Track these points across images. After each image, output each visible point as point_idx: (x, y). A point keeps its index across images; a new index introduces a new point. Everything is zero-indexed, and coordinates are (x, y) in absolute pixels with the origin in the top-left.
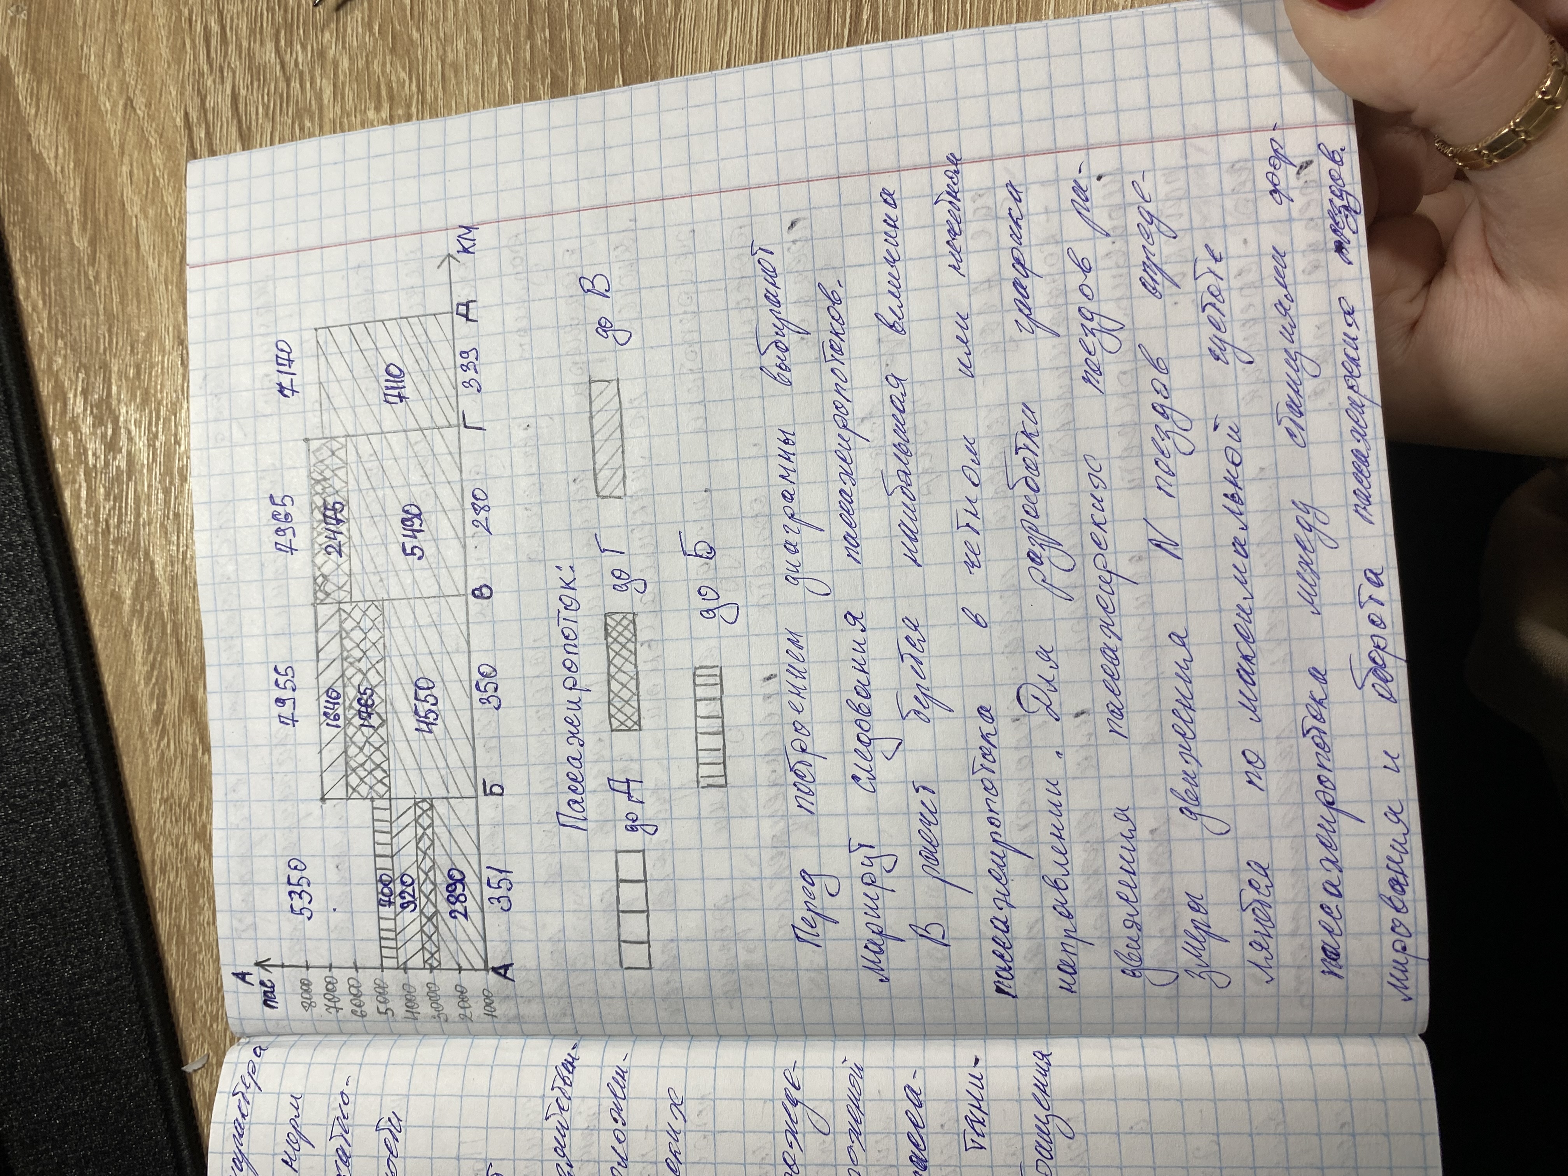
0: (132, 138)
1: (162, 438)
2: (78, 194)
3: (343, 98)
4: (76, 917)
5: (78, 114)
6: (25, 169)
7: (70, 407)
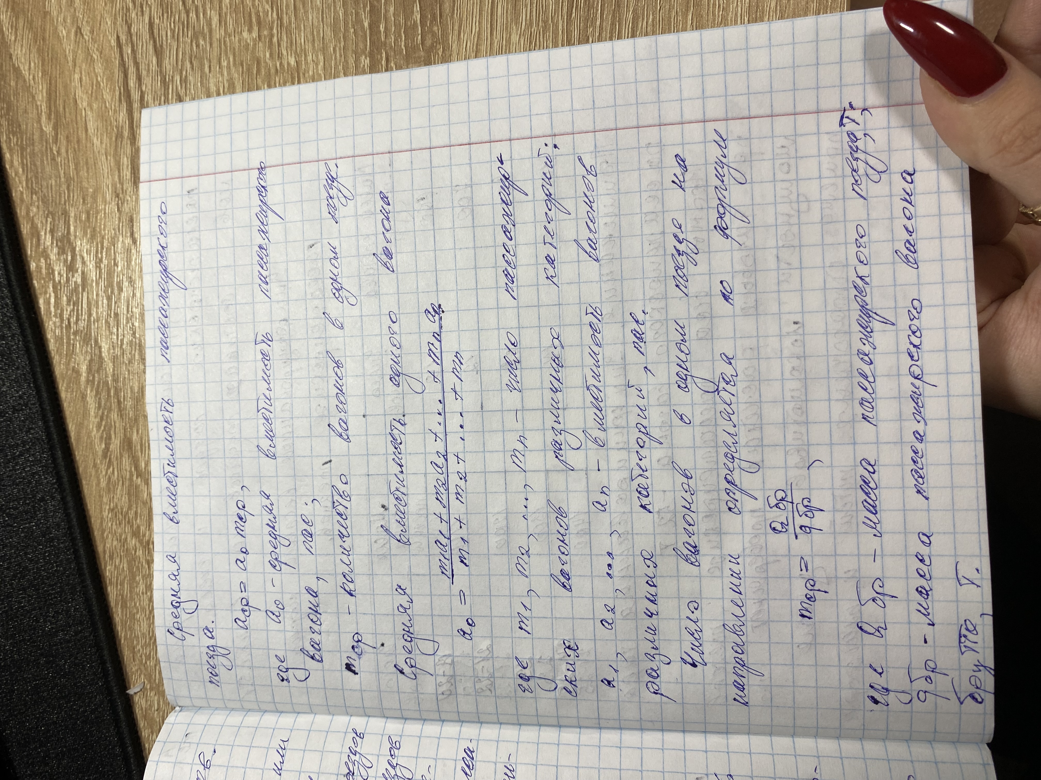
0: (81, 56)
1: (105, 262)
2: (45, 94)
3: (226, 24)
4: (53, 589)
5: (44, 39)
6: (8, 78)
7: (42, 242)
